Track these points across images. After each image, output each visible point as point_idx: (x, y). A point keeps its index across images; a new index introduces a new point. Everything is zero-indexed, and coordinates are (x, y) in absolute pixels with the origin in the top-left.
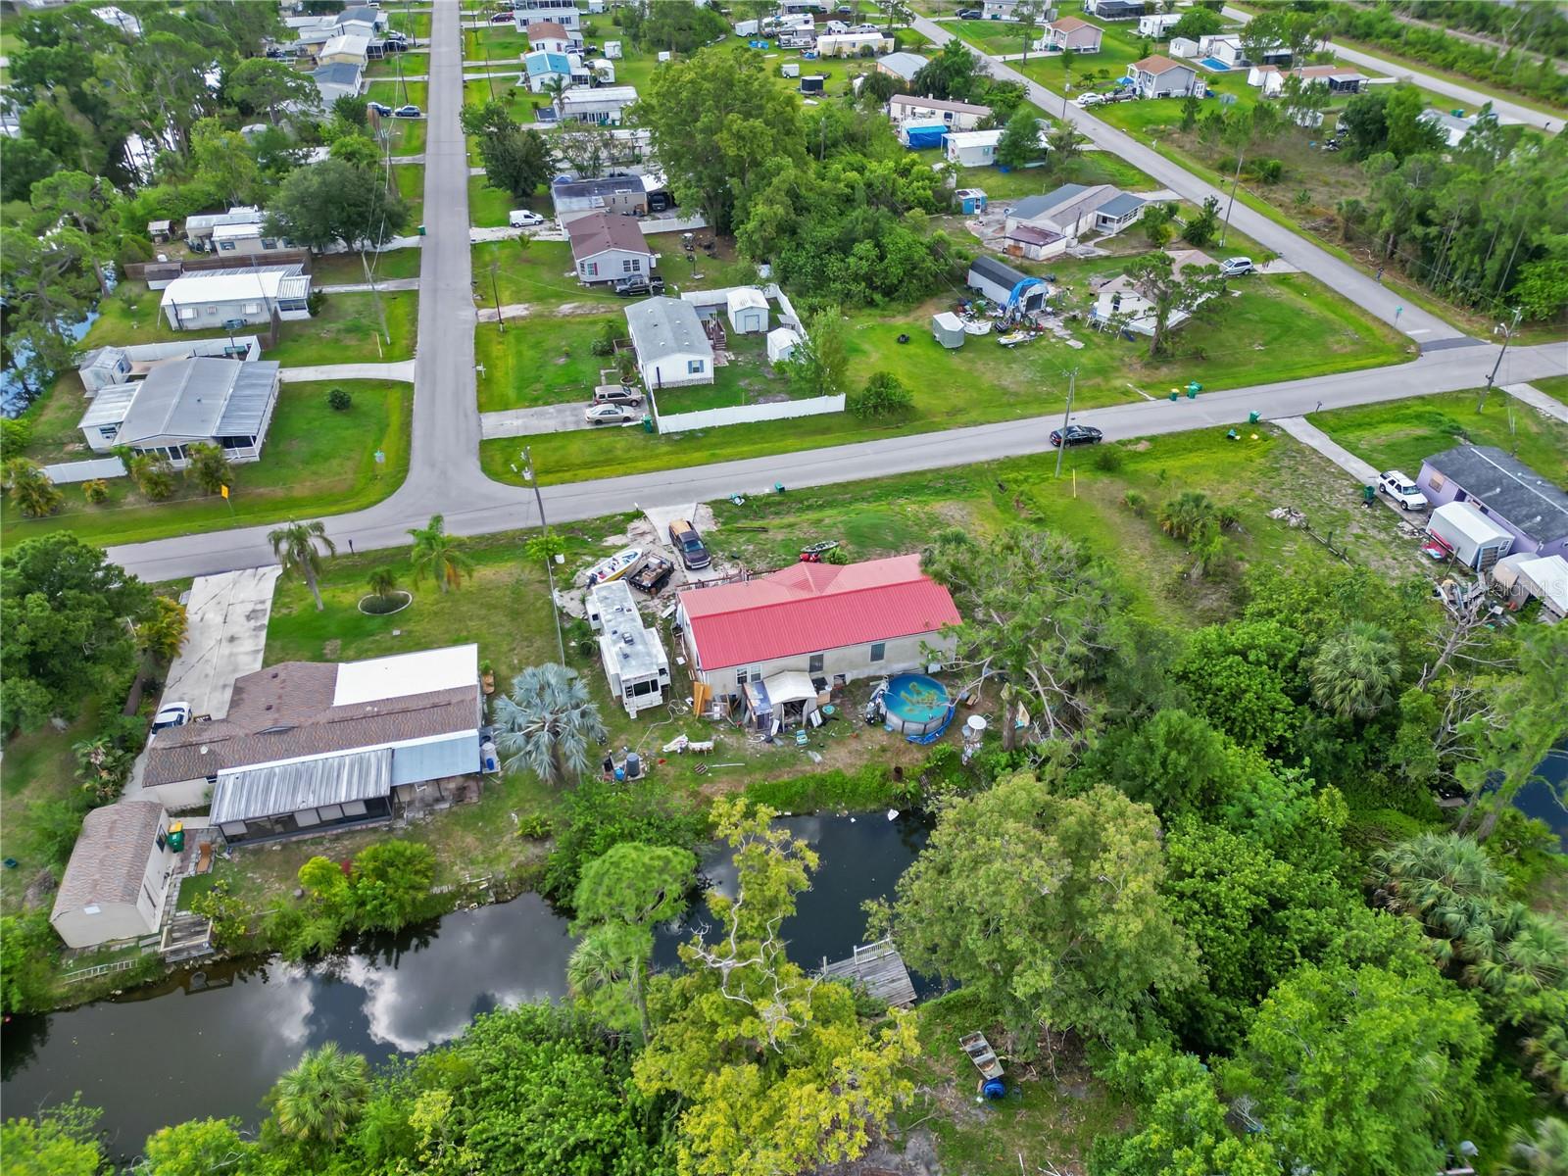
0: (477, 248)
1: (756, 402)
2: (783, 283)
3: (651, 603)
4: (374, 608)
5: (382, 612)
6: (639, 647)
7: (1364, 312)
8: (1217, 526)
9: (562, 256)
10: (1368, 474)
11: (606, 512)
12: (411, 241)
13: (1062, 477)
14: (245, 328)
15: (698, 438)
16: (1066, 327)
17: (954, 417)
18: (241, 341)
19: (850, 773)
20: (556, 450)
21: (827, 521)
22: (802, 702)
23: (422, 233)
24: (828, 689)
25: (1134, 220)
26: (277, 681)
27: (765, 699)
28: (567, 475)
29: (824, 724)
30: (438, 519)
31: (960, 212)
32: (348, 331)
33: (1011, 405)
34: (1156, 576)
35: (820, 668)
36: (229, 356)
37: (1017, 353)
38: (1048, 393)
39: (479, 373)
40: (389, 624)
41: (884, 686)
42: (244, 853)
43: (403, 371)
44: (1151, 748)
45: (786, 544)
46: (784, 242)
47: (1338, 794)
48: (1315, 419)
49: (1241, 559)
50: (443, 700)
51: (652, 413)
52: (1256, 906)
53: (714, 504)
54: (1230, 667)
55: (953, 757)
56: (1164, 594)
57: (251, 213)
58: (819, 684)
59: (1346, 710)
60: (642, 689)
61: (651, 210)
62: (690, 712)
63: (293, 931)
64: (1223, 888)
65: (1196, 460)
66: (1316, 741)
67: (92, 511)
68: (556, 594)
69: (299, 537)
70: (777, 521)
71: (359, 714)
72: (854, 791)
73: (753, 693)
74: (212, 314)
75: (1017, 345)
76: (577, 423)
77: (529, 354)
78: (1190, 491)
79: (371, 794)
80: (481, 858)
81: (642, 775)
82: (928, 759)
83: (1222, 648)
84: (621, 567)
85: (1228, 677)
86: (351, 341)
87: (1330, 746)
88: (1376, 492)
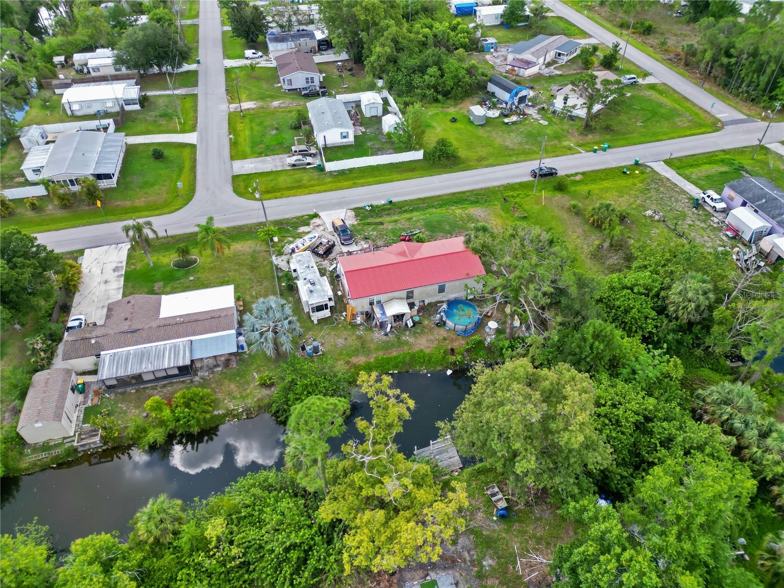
0: (228, 71)
1: (377, 154)
2: (390, 89)
3: (323, 263)
4: (180, 265)
5: (184, 267)
6: (318, 287)
7: (695, 105)
8: (617, 220)
9: (273, 75)
10: (696, 192)
11: (299, 214)
12: (193, 67)
13: (537, 194)
14: (107, 115)
15: (346, 174)
16: (539, 113)
17: (481, 162)
18: (105, 122)
19: (427, 351)
20: (272, 180)
21: (414, 219)
22: (403, 315)
23: (198, 62)
24: (416, 308)
25: (575, 54)
26: (130, 305)
27: (384, 313)
28: (278, 194)
29: (414, 326)
30: (211, 219)
31: (483, 51)
32: (161, 116)
33: (510, 156)
34: (585, 247)
35: (412, 297)
36: (99, 130)
37: (514, 127)
38: (530, 149)
39: (230, 139)
40: (187, 274)
41: (445, 306)
42: (116, 394)
43: (190, 138)
44: (584, 340)
45: (393, 231)
46: (391, 67)
47: (679, 361)
48: (669, 162)
49: (629, 237)
50: (216, 315)
51: (322, 160)
52: (637, 420)
53: (355, 210)
54: (625, 296)
55: (481, 343)
56: (589, 256)
57: (107, 52)
58: (411, 306)
59: (684, 318)
60: (320, 308)
61: (320, 50)
62: (345, 320)
63: (143, 434)
64: (621, 412)
65: (606, 185)
66: (668, 334)
67: (30, 214)
68: (274, 258)
69: (138, 229)
70: (388, 219)
71: (173, 322)
72: (429, 360)
73: (377, 310)
74: (89, 107)
75: (514, 123)
76: (283, 166)
77: (257, 128)
78: (604, 202)
79: (181, 364)
80: (239, 396)
81: (321, 353)
82: (467, 344)
83: (621, 286)
84: (308, 244)
85: (623, 301)
86: (163, 122)
87: (675, 337)
88: (700, 202)
